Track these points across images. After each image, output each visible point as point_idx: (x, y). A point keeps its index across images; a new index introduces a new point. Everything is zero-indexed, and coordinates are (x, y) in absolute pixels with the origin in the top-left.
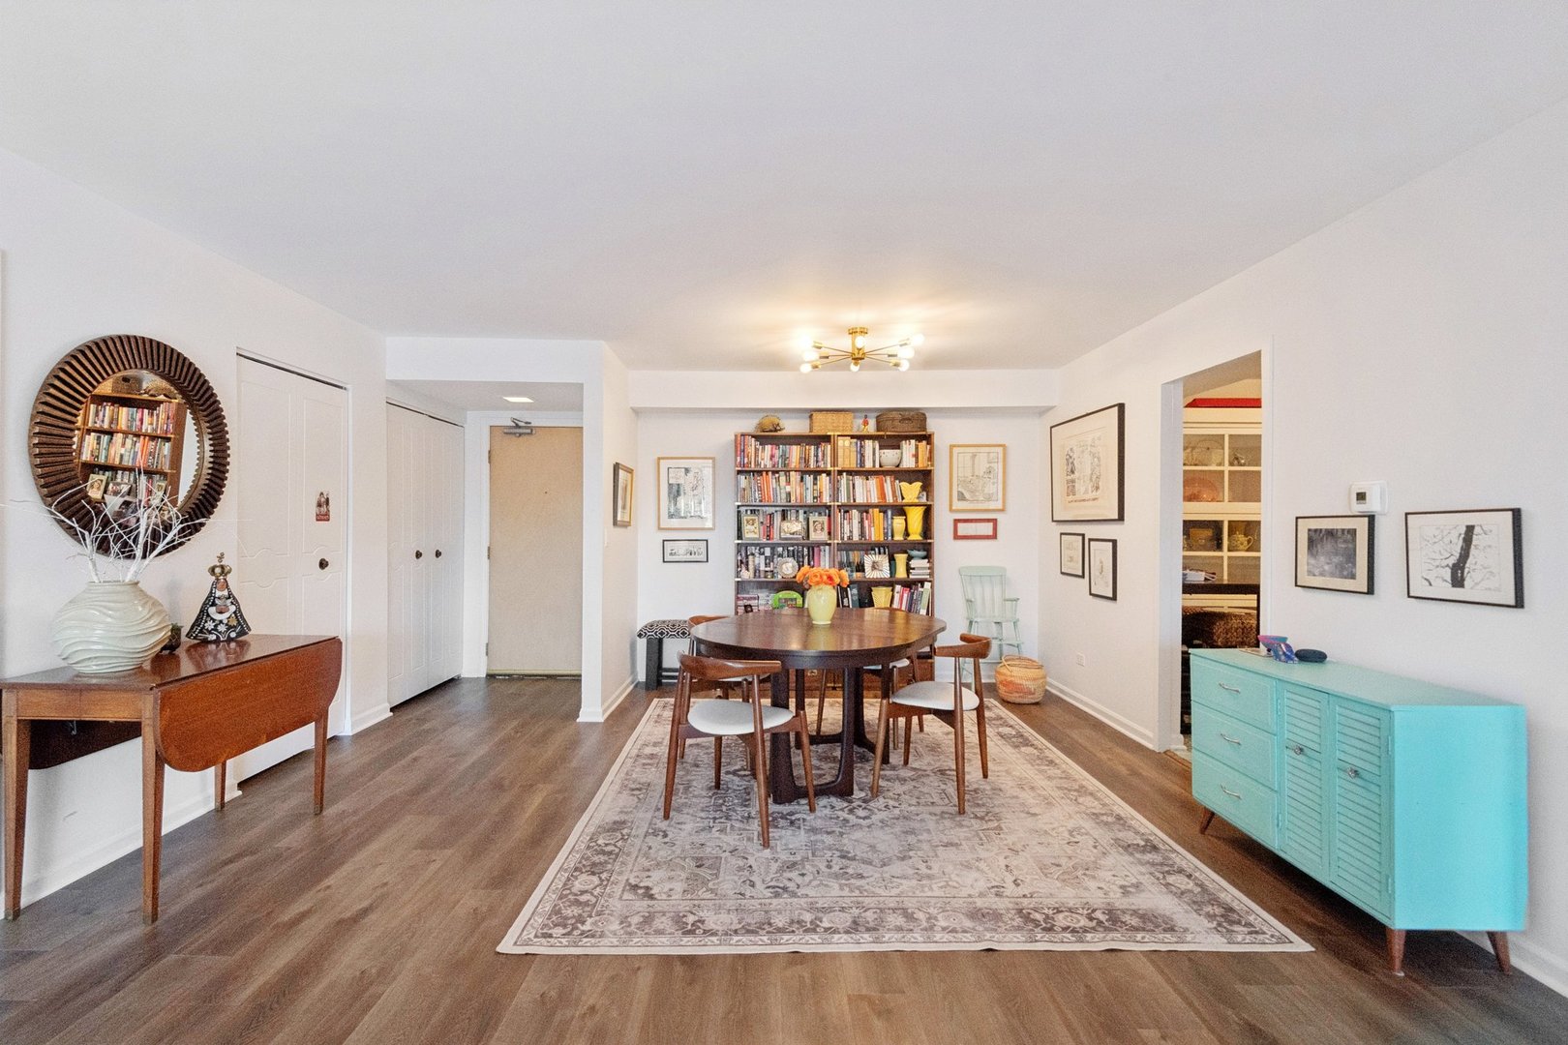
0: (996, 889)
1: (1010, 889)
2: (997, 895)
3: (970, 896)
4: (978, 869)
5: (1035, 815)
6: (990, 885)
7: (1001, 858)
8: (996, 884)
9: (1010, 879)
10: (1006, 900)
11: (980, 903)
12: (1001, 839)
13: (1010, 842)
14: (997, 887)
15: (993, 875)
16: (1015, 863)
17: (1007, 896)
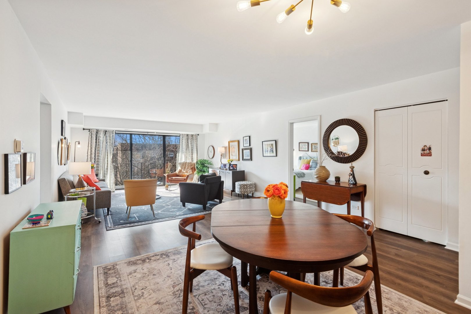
0: (175, 261)
1: (171, 262)
2: (175, 259)
3: (182, 257)
4: (180, 266)
5: (156, 304)
6: (177, 262)
7: (173, 272)
8: (174, 263)
9: (171, 266)
10: (172, 258)
11: (179, 256)
12: (173, 281)
13: (170, 280)
14: (175, 262)
15: (176, 265)
16: (169, 271)
17: (172, 260)
